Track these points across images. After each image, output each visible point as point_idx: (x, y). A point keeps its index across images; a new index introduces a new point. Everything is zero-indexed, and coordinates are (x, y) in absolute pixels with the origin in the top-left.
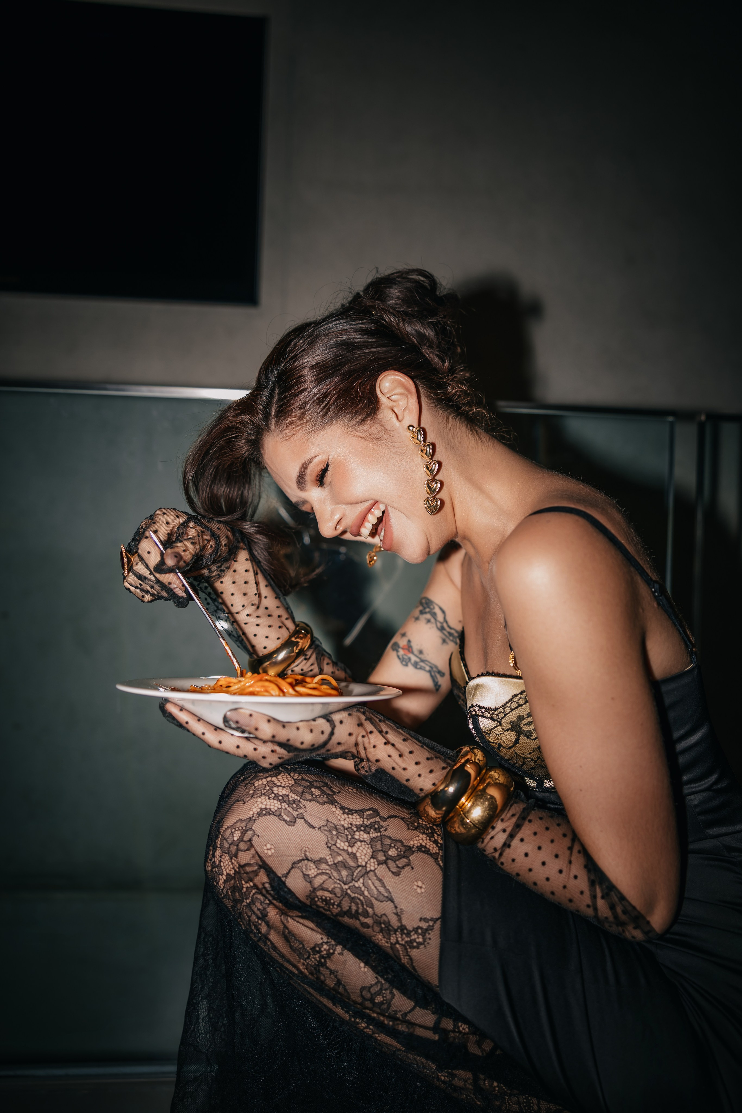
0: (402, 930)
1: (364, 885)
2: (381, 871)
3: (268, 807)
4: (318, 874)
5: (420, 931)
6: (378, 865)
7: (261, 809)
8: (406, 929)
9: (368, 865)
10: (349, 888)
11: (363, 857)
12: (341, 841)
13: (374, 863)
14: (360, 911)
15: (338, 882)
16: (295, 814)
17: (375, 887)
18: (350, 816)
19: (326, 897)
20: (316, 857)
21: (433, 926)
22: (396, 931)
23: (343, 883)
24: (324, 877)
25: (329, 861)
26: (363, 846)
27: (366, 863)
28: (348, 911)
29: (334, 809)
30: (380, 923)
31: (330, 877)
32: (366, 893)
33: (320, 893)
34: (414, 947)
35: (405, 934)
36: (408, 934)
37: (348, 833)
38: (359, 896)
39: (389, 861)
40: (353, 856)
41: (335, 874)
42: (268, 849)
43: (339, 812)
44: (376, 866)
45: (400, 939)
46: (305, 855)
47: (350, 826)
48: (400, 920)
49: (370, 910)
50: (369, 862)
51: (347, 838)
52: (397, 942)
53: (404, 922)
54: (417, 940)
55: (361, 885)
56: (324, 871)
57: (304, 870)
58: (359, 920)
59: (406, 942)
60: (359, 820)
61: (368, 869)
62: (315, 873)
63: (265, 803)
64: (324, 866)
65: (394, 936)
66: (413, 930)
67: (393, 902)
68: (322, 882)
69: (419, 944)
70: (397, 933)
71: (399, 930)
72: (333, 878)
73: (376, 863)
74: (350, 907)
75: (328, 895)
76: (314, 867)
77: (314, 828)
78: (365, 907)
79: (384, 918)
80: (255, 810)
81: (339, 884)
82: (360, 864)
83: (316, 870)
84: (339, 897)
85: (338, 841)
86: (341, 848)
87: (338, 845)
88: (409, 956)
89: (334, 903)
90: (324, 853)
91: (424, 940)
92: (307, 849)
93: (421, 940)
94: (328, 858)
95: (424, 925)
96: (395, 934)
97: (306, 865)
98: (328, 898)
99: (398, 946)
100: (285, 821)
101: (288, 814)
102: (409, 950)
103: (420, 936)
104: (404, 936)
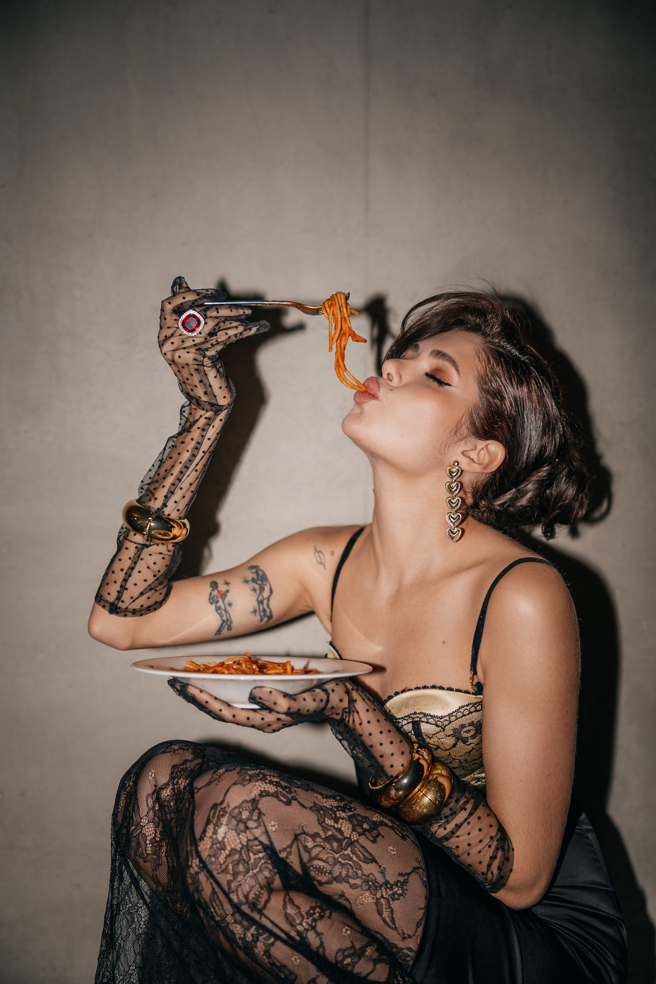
0: (386, 885)
1: (352, 853)
2: (363, 840)
3: (266, 789)
4: (314, 846)
5: (399, 884)
6: (359, 836)
7: (261, 791)
8: (390, 884)
9: (352, 837)
10: (340, 857)
11: (347, 831)
12: (328, 819)
13: (356, 834)
14: (350, 874)
15: (331, 852)
16: (290, 796)
17: (361, 853)
18: (329, 800)
19: (320, 866)
20: (311, 833)
21: (407, 879)
22: (381, 886)
23: (335, 852)
24: (320, 849)
25: (322, 835)
26: (345, 822)
27: (350, 835)
28: (338, 876)
29: (316, 795)
30: (368, 882)
31: (324, 848)
32: (355, 858)
33: (316, 863)
34: (396, 899)
35: (388, 888)
36: (391, 889)
37: (331, 813)
38: (349, 862)
39: (367, 833)
40: (339, 830)
41: (328, 846)
42: (272, 826)
43: (319, 797)
44: (358, 837)
45: (384, 893)
46: (303, 830)
47: (331, 807)
48: (384, 877)
49: (359, 872)
50: (352, 835)
51: (332, 817)
52: (382, 897)
53: (388, 878)
54: (398, 892)
55: (350, 853)
56: (319, 843)
57: (303, 841)
58: (349, 883)
59: (389, 896)
60: (335, 803)
61: (353, 840)
62: (312, 845)
63: (263, 786)
64: (318, 840)
65: (380, 891)
66: (395, 884)
67: (377, 862)
68: (318, 852)
69: (400, 895)
70: (383, 888)
71: (384, 886)
72: (326, 849)
73: (357, 835)
74: (340, 873)
75: (322, 864)
76: (311, 840)
77: (306, 808)
78: (355, 870)
79: (371, 876)
80: (256, 792)
81: (331, 853)
82: (346, 836)
83: (312, 842)
84: (331, 865)
85: (326, 819)
86: (330, 824)
87: (327, 822)
88: (390, 907)
89: (327, 870)
90: (317, 829)
91: (403, 891)
92: (303, 825)
93: (400, 892)
94: (320, 832)
95: (402, 879)
96: (381, 889)
97: (305, 838)
98: (322, 867)
99: (382, 900)
100: (282, 801)
101: (284, 796)
102: (391, 902)
103: (400, 889)
104: (388, 890)
